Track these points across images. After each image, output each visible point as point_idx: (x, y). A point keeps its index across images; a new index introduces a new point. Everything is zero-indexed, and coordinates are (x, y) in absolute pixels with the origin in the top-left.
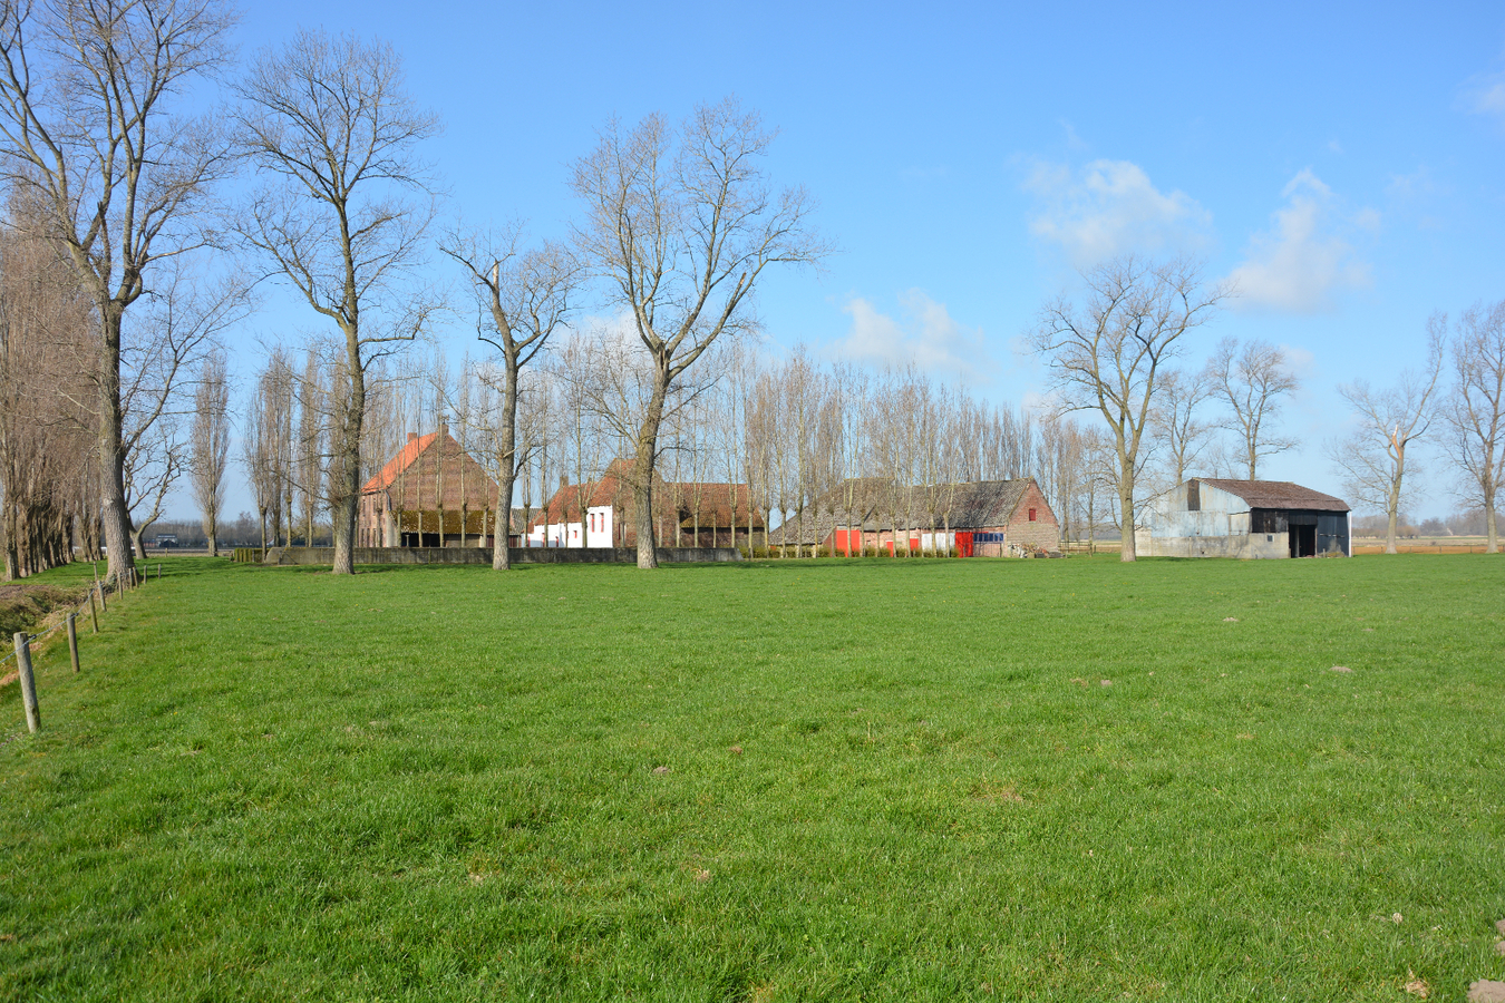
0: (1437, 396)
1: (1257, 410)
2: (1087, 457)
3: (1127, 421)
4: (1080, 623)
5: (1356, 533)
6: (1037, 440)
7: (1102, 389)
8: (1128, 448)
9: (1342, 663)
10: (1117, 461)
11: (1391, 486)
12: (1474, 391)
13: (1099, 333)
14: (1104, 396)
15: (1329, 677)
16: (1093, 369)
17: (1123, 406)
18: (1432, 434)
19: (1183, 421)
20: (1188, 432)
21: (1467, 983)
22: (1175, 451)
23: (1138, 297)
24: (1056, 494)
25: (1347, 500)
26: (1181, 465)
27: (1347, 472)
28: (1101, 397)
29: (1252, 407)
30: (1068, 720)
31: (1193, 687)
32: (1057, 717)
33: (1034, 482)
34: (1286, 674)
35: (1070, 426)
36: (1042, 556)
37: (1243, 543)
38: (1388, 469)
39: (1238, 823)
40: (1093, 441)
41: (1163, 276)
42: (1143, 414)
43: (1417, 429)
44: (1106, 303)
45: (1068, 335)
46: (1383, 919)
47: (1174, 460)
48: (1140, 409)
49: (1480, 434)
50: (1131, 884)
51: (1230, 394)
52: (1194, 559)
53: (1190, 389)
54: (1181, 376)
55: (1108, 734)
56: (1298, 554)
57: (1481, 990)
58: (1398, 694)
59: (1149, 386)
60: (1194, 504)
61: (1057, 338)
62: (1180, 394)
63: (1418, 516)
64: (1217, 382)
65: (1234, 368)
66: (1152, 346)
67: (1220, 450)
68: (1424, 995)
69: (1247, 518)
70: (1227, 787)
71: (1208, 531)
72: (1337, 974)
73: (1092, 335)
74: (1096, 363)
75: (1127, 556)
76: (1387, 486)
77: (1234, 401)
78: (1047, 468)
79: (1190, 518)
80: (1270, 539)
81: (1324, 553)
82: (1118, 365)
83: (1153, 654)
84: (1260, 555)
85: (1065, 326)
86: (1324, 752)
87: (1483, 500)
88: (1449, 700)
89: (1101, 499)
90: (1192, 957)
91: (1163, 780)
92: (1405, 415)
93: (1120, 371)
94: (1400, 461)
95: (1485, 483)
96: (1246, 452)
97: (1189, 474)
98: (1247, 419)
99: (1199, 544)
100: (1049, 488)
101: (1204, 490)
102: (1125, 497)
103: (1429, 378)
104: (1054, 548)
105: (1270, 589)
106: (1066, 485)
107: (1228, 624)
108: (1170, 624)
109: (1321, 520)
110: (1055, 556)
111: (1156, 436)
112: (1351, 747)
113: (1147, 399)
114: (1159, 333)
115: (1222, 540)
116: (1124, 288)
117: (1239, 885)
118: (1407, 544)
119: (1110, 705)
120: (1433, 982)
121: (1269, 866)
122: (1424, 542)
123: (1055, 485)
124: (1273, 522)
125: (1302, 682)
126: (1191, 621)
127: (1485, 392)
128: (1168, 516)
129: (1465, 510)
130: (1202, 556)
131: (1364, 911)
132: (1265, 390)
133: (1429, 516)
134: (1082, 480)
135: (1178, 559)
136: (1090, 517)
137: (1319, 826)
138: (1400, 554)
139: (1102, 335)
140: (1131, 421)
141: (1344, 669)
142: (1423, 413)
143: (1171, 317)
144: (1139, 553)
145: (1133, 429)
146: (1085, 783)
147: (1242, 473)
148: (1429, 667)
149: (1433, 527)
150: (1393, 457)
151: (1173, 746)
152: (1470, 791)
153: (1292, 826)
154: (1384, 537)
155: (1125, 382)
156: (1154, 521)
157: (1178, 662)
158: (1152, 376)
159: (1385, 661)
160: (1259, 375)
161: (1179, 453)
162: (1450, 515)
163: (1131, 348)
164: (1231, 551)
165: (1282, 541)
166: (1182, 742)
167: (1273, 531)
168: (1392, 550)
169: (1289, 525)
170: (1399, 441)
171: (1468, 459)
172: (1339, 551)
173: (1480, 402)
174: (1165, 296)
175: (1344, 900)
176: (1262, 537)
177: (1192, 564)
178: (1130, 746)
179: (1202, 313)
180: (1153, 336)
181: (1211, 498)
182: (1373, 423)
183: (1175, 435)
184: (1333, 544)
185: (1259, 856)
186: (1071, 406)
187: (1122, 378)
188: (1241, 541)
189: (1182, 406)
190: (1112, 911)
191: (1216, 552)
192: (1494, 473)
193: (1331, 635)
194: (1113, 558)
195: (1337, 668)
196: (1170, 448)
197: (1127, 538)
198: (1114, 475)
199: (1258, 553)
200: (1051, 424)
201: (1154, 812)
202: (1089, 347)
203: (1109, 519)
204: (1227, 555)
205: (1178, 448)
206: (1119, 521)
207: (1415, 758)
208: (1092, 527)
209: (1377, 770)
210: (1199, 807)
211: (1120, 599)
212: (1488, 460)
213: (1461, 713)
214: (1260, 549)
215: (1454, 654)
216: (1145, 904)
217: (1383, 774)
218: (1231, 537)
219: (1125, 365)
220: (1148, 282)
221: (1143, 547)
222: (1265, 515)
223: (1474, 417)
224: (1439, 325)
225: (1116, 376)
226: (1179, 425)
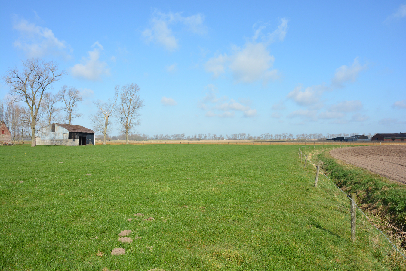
0: (116, 106)
1: (72, 105)
2: (22, 116)
3: (34, 106)
4: (15, 165)
5: (96, 139)
6: (5, 109)
7: (27, 96)
8: (34, 114)
9: (89, 173)
10: (31, 118)
11: (105, 127)
12: (125, 105)
13: (27, 80)
14: (27, 98)
15: (85, 177)
16: (24, 90)
17: (33, 102)
18: (115, 115)
19: (51, 107)
20: (53, 110)
21: (111, 250)
22: (48, 116)
23: (39, 70)
24: (11, 126)
25: (94, 131)
26: (50, 119)
27: (94, 123)
28: (26, 98)
29: (71, 105)
30: (8, 194)
31: (47, 182)
32: (4, 193)
33: (4, 122)
34: (74, 176)
35: (17, 106)
36: (6, 145)
37: (67, 142)
38: (104, 123)
39: (57, 219)
40: (24, 111)
41: (47, 66)
42: (39, 104)
43: (112, 113)
44: (30, 71)
45: (17, 79)
46: (93, 238)
47: (48, 118)
48: (38, 103)
49: (125, 116)
50: (23, 241)
51: (65, 101)
52: (53, 146)
53: (53, 98)
54: (51, 94)
55: (21, 197)
56: (81, 144)
57: (114, 251)
58: (102, 180)
59: (41, 97)
60: (53, 130)
61: (13, 80)
62: (51, 99)
63: (111, 135)
64: (61, 98)
65: (66, 94)
66: (43, 85)
67: (60, 116)
68: (101, 256)
69: (68, 135)
70: (54, 209)
71: (57, 138)
72: (81, 255)
73: (24, 80)
74: (25, 89)
75: (33, 145)
76: (104, 127)
77: (65, 103)
78: (8, 119)
79: (52, 134)
80: (74, 140)
81: (88, 144)
82: (32, 90)
83: (37, 173)
84: (71, 145)
85: (16, 76)
86: (82, 196)
87: (125, 131)
88: (113, 181)
89: (26, 128)
90: (40, 260)
91: (36, 209)
92: (109, 110)
93: (33, 91)
94: (107, 121)
95: (126, 127)
96: (68, 117)
97: (52, 122)
98: (69, 108)
99: (55, 141)
100: (9, 124)
101: (56, 127)
102: (33, 128)
103: (115, 101)
104: (10, 143)
105: (73, 154)
106: (14, 124)
107: (60, 164)
108: (44, 164)
109: (87, 135)
110: (10, 145)
111: (42, 111)
112: (89, 195)
113: (40, 100)
114: (45, 82)
115: (61, 141)
116: (35, 68)
117: (56, 236)
118: (108, 142)
119: (22, 189)
120: (104, 252)
121: (64, 229)
122: (112, 142)
123: (11, 124)
124: (75, 136)
125: (78, 178)
126: (50, 163)
127: (127, 105)
128: (46, 134)
129: (122, 134)
130: (55, 145)
131: (89, 237)
132: (74, 100)
133: (114, 135)
134: (20, 123)
135: (48, 146)
136: (22, 134)
137: (79, 217)
138: (106, 144)
139: (28, 80)
140: (35, 106)
141: (89, 174)
142: (113, 109)
143: (49, 78)
144: (37, 144)
145: (36, 108)
146: (11, 213)
147: (67, 122)
148: (110, 173)
149: (114, 138)
150: (105, 120)
151: (41, 199)
152: (116, 203)
153: (71, 217)
154: (103, 140)
155: (34, 95)
156: (42, 135)
157: (44, 175)
158: (42, 94)
159: (100, 172)
160: (73, 96)
161: (50, 116)
162: (118, 135)
163: (36, 85)
164: (63, 144)
165: (77, 141)
166: (43, 198)
167: (75, 138)
168: (105, 143)
169: (79, 137)
170: (107, 116)
171: (123, 121)
172: (92, 144)
173: (126, 108)
174: (47, 72)
175: (84, 235)
176: (72, 140)
177: (52, 147)
178: (27, 200)
179: (58, 77)
180: (43, 82)
181: (58, 129)
182: (101, 111)
183: (49, 111)
184: (90, 142)
185: (62, 227)
186: (17, 100)
187: (33, 93)
188: (66, 141)
189: (51, 103)
190: (17, 251)
191: (59, 144)
192: (128, 125)
193: (87, 166)
194: (29, 145)
195: (88, 174)
196: (47, 115)
197: (33, 140)
198: (30, 121)
199: (71, 144)
200: (10, 105)
201: (32, 219)
202: (23, 84)
203: (28, 134)
204: (62, 145)
205: (49, 115)
206: (31, 135)
207: (104, 196)
208: (23, 137)
209: (95, 200)
210: (46, 216)
211: (29, 157)
212: (127, 122)
213: (116, 184)
214: (71, 143)
215: (116, 169)
216: (28, 247)
217: (96, 201)
218: (64, 140)
219: (34, 90)
220: (43, 67)
221: (38, 142)
222: (73, 134)
223: (124, 111)
224: (117, 88)
225: (32, 93)
226: (50, 108)
